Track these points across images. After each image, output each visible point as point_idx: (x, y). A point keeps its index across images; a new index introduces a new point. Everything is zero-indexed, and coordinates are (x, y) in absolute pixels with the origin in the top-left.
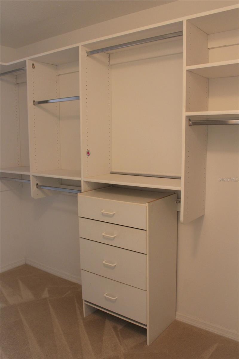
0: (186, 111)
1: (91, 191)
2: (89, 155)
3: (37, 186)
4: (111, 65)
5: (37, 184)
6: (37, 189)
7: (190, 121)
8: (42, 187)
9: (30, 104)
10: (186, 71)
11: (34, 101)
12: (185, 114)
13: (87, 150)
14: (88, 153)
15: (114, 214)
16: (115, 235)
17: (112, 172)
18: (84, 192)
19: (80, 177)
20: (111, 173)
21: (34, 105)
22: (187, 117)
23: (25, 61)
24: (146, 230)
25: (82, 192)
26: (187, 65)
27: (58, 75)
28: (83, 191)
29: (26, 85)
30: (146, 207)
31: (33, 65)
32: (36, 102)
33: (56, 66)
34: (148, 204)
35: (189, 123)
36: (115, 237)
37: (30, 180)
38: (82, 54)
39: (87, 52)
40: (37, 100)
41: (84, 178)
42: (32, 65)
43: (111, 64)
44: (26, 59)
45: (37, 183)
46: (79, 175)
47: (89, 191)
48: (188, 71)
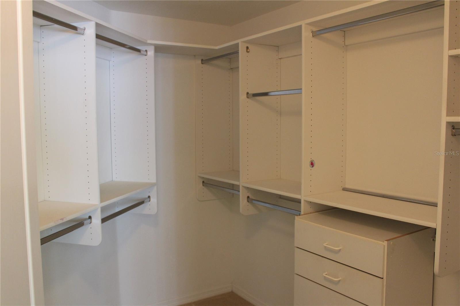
0: (448, 115)
1: (314, 214)
2: (313, 166)
3: (247, 199)
4: (347, 46)
5: (248, 197)
6: (248, 203)
7: (453, 129)
8: (254, 202)
9: (243, 97)
10: (448, 57)
11: (248, 93)
12: (445, 119)
13: (310, 160)
14: (312, 164)
15: (340, 250)
16: (340, 279)
17: (345, 188)
18: (304, 214)
19: (300, 194)
20: (343, 190)
21: (248, 97)
22: (448, 123)
23: (238, 44)
24: (383, 278)
25: (302, 215)
26: (450, 49)
27: (280, 59)
28: (302, 213)
29: (238, 71)
30: (384, 246)
31: (247, 48)
32: (251, 94)
33: (277, 48)
34: (387, 242)
35: (452, 131)
36: (339, 281)
37: (239, 191)
38: (306, 34)
39: (312, 32)
40: (251, 92)
41: (304, 196)
42: (245, 49)
43: (346, 44)
44: (239, 41)
45: (248, 195)
46: (299, 191)
47: (310, 213)
48: (450, 57)
